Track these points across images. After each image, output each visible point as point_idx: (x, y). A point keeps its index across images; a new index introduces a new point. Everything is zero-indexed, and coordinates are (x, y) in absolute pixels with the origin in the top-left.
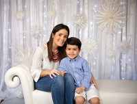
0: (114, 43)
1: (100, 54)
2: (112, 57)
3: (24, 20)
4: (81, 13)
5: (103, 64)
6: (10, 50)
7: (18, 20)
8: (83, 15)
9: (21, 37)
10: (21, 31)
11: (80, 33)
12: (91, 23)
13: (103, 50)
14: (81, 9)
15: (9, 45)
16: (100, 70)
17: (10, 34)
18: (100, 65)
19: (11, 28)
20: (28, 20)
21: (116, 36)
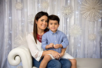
0: (95, 29)
1: (84, 38)
2: (93, 40)
3: (22, 9)
4: (69, 4)
5: (86, 46)
6: (10, 34)
7: (17, 10)
8: (70, 6)
9: (20, 23)
10: (20, 19)
11: (68, 20)
12: (77, 13)
13: (86, 34)
14: (69, 1)
15: (10, 30)
16: (84, 50)
17: (10, 21)
18: (84, 47)
19: (11, 16)
20: (25, 10)
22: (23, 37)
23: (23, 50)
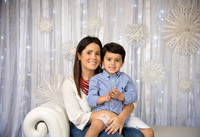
0: (191, 69)
1: (170, 86)
2: (188, 90)
3: (51, 32)
4: (140, 22)
5: (174, 102)
6: (28, 79)
7: (43, 32)
8: (143, 25)
9: (47, 58)
10: (48, 50)
11: (139, 52)
12: (156, 37)
13: (174, 79)
14: (140, 16)
15: (28, 71)
16: (170, 111)
17: (29, 54)
18: (171, 104)
19: (31, 44)
20: (58, 33)
21: (195, 58)
22: (51, 84)
23: (52, 111)
